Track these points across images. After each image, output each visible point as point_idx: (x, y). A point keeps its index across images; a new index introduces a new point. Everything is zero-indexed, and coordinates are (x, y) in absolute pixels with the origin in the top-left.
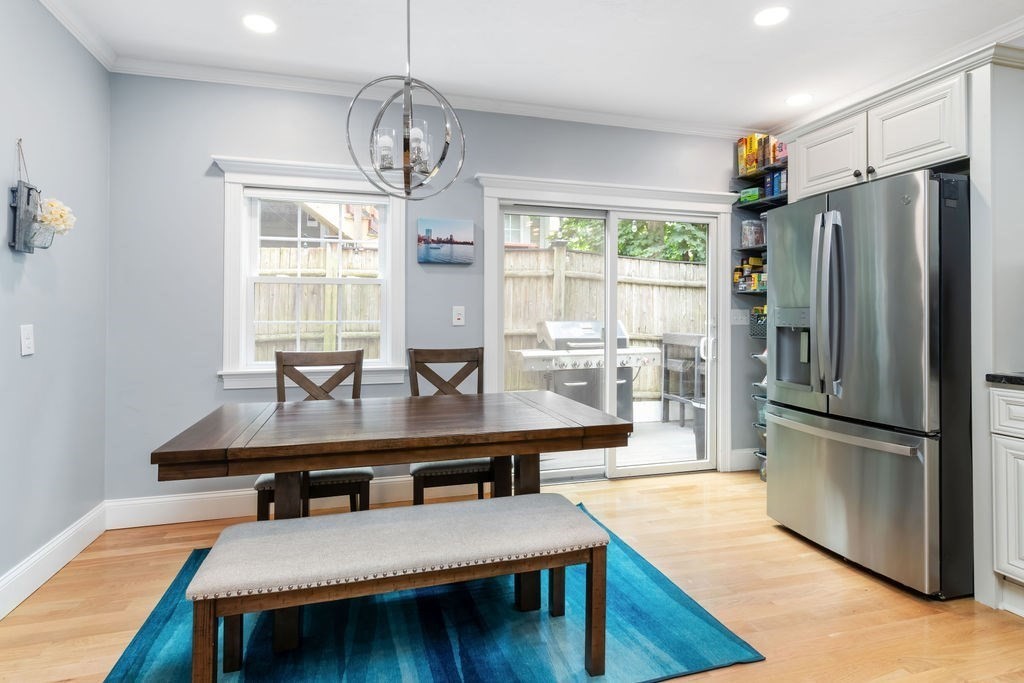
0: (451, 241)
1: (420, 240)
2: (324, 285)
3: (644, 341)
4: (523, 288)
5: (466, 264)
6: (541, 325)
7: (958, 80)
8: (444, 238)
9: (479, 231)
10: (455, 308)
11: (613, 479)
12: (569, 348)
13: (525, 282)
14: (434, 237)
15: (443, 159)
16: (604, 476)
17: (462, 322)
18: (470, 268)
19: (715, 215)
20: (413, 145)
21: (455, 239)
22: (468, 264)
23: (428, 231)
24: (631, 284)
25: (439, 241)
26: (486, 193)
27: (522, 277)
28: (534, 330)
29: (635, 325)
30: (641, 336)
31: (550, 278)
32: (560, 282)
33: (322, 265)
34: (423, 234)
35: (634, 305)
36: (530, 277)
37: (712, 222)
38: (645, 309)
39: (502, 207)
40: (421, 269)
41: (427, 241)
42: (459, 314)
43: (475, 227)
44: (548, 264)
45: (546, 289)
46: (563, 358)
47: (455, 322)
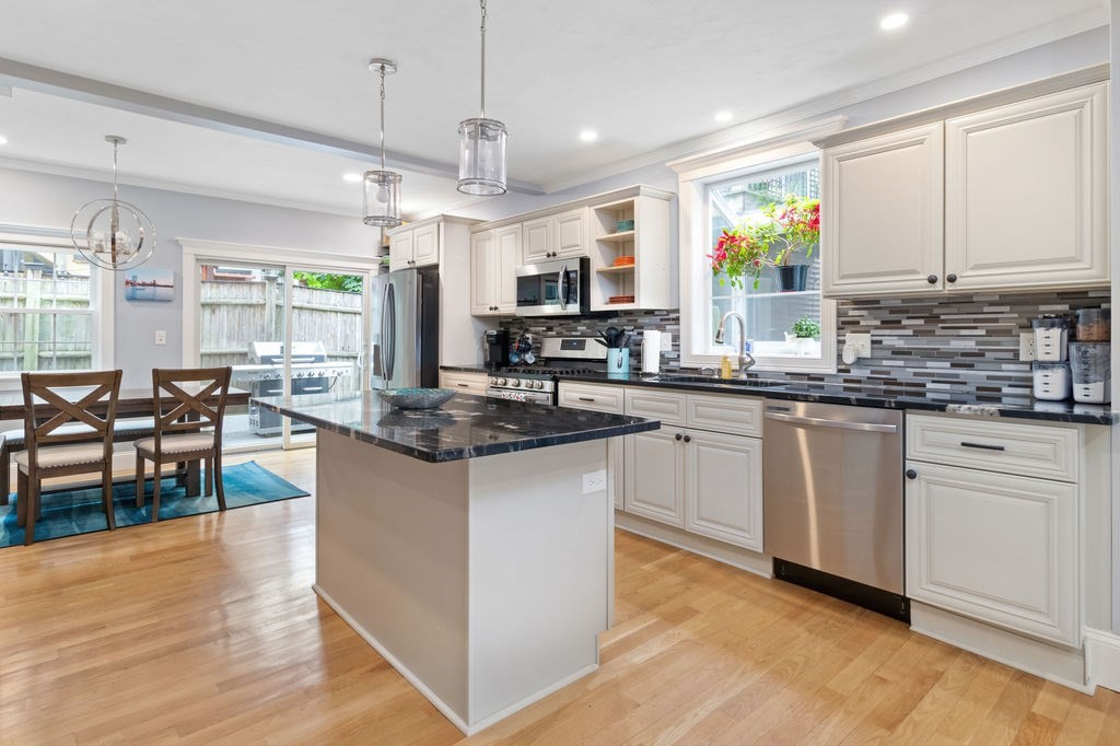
0: (154, 285)
1: (127, 283)
2: (24, 314)
3: (348, 358)
4: (237, 315)
5: (167, 301)
6: (250, 344)
7: (435, 225)
8: (148, 282)
9: (178, 277)
10: (157, 332)
12: (273, 363)
13: (238, 310)
14: (139, 281)
15: (140, 247)
17: (163, 342)
18: (170, 304)
19: (367, 271)
20: (118, 242)
21: (158, 283)
22: (169, 301)
23: (134, 277)
24: (336, 312)
25: (144, 284)
26: (184, 251)
27: (236, 305)
28: (245, 350)
29: (340, 345)
30: (345, 354)
31: (263, 306)
32: (271, 309)
33: (21, 289)
34: (130, 279)
35: (339, 328)
36: (243, 305)
37: (366, 276)
38: (348, 332)
39: (198, 260)
40: (128, 305)
41: (133, 284)
42: (161, 336)
43: (175, 275)
44: (260, 294)
45: (258, 315)
46: (268, 371)
47: (158, 342)
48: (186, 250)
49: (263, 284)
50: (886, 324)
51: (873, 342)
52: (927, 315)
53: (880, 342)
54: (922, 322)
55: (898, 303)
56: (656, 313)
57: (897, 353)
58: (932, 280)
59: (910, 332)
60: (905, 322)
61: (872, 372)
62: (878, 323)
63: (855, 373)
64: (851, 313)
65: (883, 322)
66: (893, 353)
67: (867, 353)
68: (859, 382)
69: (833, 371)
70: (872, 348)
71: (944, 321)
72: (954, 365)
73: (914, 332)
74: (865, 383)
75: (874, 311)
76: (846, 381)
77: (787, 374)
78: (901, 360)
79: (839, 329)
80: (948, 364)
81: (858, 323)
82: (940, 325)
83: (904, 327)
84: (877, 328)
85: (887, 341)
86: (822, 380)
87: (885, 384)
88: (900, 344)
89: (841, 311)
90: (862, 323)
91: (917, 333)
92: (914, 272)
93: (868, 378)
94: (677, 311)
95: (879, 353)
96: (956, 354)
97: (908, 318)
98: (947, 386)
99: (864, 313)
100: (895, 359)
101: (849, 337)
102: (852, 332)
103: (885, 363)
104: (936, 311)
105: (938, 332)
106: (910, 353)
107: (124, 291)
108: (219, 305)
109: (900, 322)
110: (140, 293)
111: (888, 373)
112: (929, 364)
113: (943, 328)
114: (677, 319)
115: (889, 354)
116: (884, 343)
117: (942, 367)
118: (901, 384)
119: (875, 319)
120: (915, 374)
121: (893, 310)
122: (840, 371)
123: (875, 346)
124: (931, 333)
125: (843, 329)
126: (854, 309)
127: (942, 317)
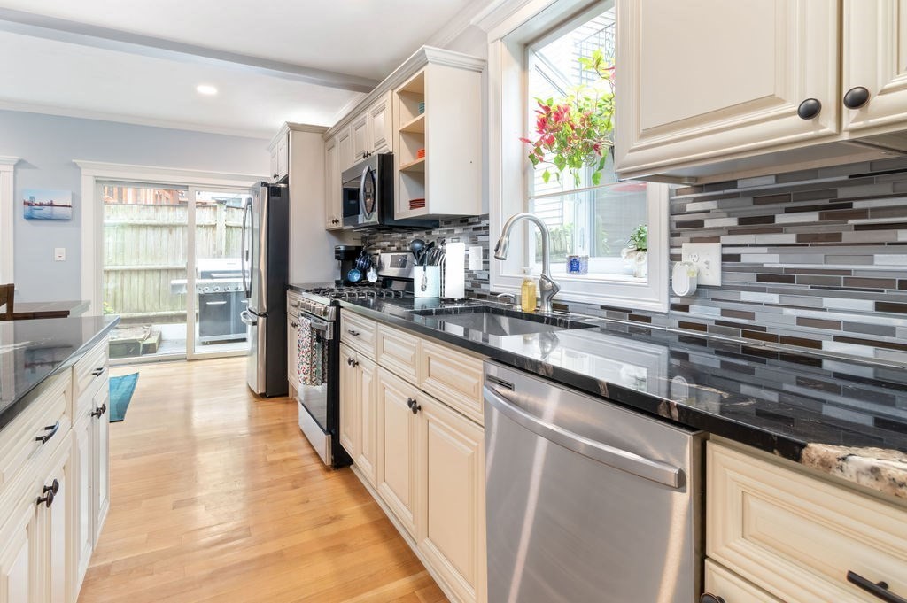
0: (51, 205)
1: (25, 203)
5: (65, 220)
8: (45, 202)
9: (77, 197)
10: (56, 249)
11: (189, 361)
12: (213, 278)
14: (37, 201)
16: (186, 359)
17: (63, 258)
18: (70, 223)
21: (55, 203)
22: (68, 220)
23: (32, 198)
25: (41, 205)
26: (83, 173)
31: (214, 227)
32: (221, 230)
34: (28, 199)
39: (97, 181)
40: (28, 224)
41: (30, 204)
42: (60, 253)
43: (73, 195)
44: (212, 216)
45: (210, 234)
46: (208, 285)
47: (57, 259)
48: (84, 172)
49: (215, 207)
50: (749, 223)
51: (725, 258)
52: (826, 202)
53: (737, 258)
54: (813, 217)
55: (768, 183)
56: (470, 220)
57: (767, 277)
58: (811, 111)
59: (790, 238)
60: (781, 219)
61: (724, 312)
62: (733, 222)
63: (698, 312)
64: (691, 207)
65: (742, 221)
66: (760, 278)
67: (713, 277)
68: (702, 328)
69: (664, 308)
70: (723, 269)
71: (862, 213)
72: (881, 307)
73: (799, 237)
74: (712, 330)
75: (729, 202)
76: (683, 325)
77: (603, 307)
78: (772, 291)
79: (672, 235)
80: (869, 305)
81: (700, 224)
82: (852, 222)
83: (780, 229)
84: (731, 231)
85: (749, 256)
86: (648, 320)
87: (745, 335)
88: (772, 261)
89: (676, 205)
90: (708, 224)
91: (805, 240)
92: (772, 100)
93: (717, 322)
94: (486, 217)
95: (737, 278)
96: (889, 283)
97: (788, 211)
98: (868, 351)
99: (711, 205)
100: (763, 290)
101: (687, 249)
102: (692, 240)
103: (746, 296)
104: (843, 193)
105: (848, 236)
106: (790, 280)
107: (22, 210)
108: (175, 226)
109: (771, 219)
110: (37, 213)
111: (751, 316)
112: (828, 302)
113: (858, 228)
114: (487, 228)
115: (751, 279)
116: (744, 259)
117: (856, 310)
118: (773, 338)
119: (729, 216)
120: (801, 321)
121: (759, 197)
122: (674, 307)
123: (729, 264)
124: (834, 239)
125: (678, 235)
126: (695, 200)
127: (857, 205)
